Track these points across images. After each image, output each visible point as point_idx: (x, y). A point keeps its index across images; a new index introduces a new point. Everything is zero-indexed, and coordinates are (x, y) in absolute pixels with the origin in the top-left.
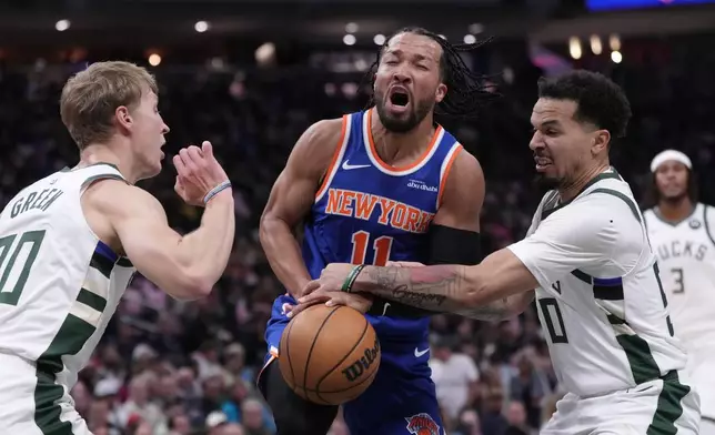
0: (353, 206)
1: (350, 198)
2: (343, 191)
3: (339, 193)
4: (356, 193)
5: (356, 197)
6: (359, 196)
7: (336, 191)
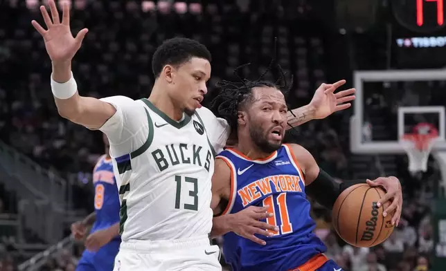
0: (258, 190)
1: (254, 188)
2: (247, 186)
3: (245, 189)
4: (255, 182)
5: (257, 185)
6: (258, 183)
7: (243, 190)
